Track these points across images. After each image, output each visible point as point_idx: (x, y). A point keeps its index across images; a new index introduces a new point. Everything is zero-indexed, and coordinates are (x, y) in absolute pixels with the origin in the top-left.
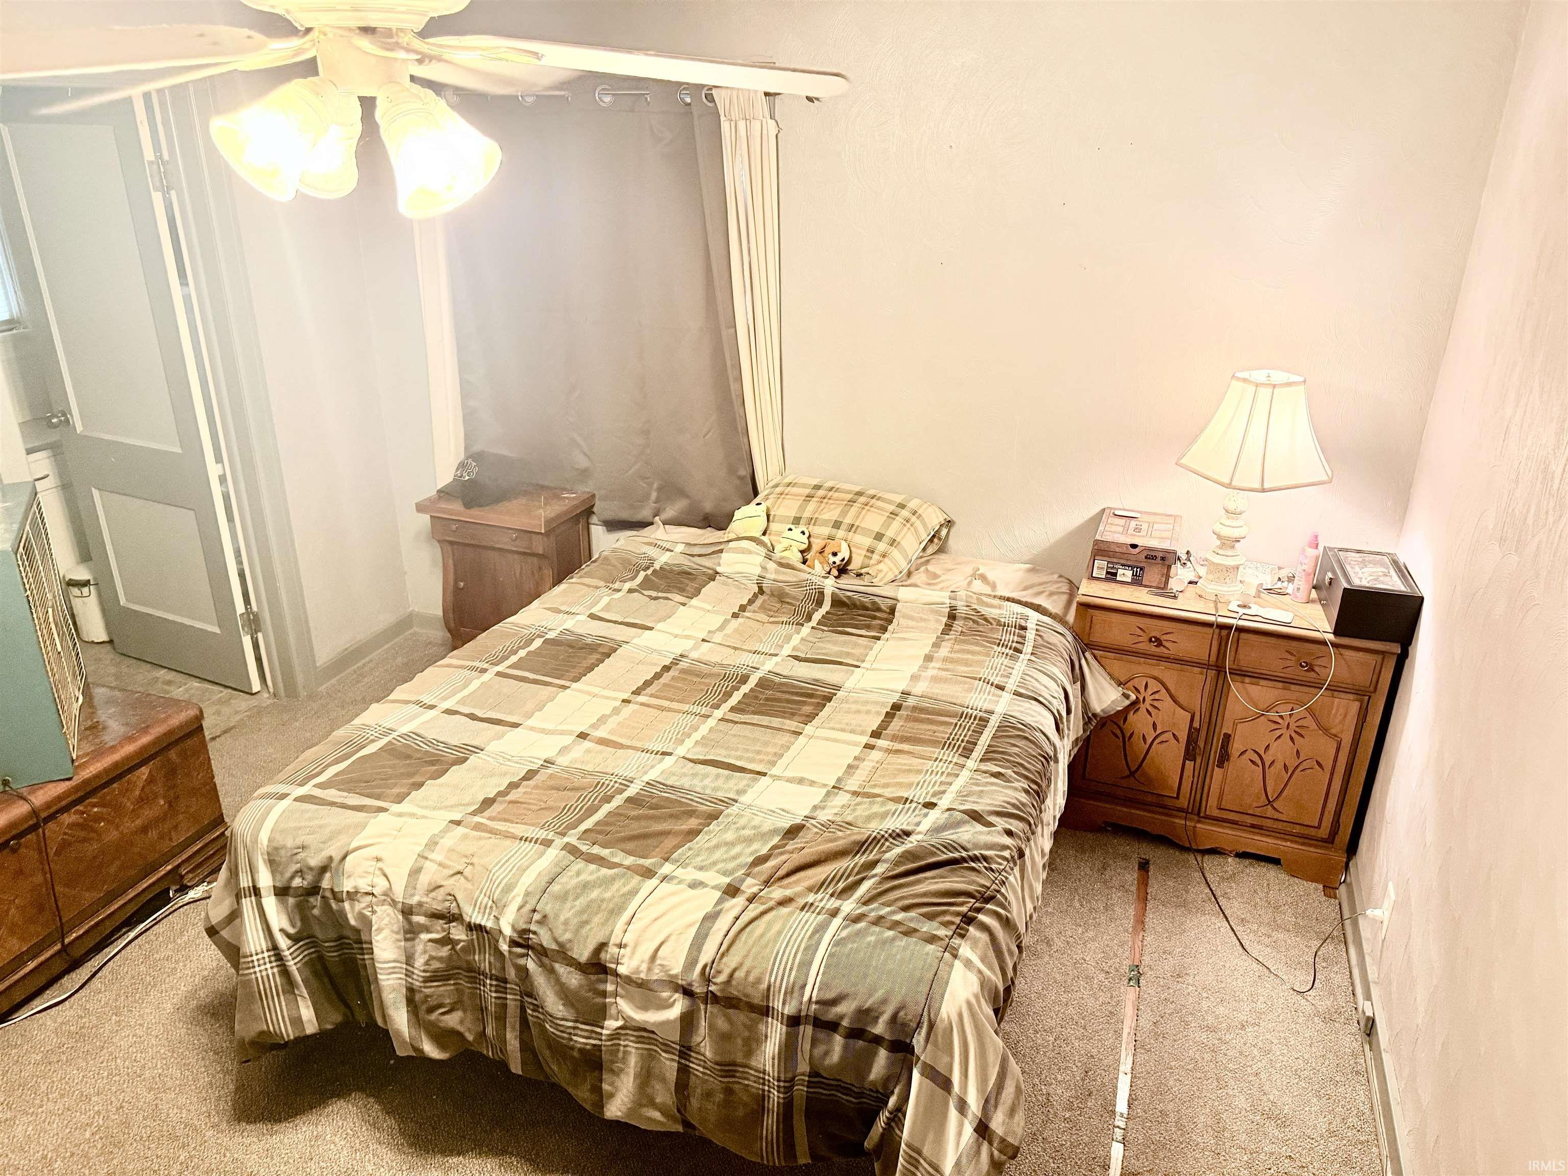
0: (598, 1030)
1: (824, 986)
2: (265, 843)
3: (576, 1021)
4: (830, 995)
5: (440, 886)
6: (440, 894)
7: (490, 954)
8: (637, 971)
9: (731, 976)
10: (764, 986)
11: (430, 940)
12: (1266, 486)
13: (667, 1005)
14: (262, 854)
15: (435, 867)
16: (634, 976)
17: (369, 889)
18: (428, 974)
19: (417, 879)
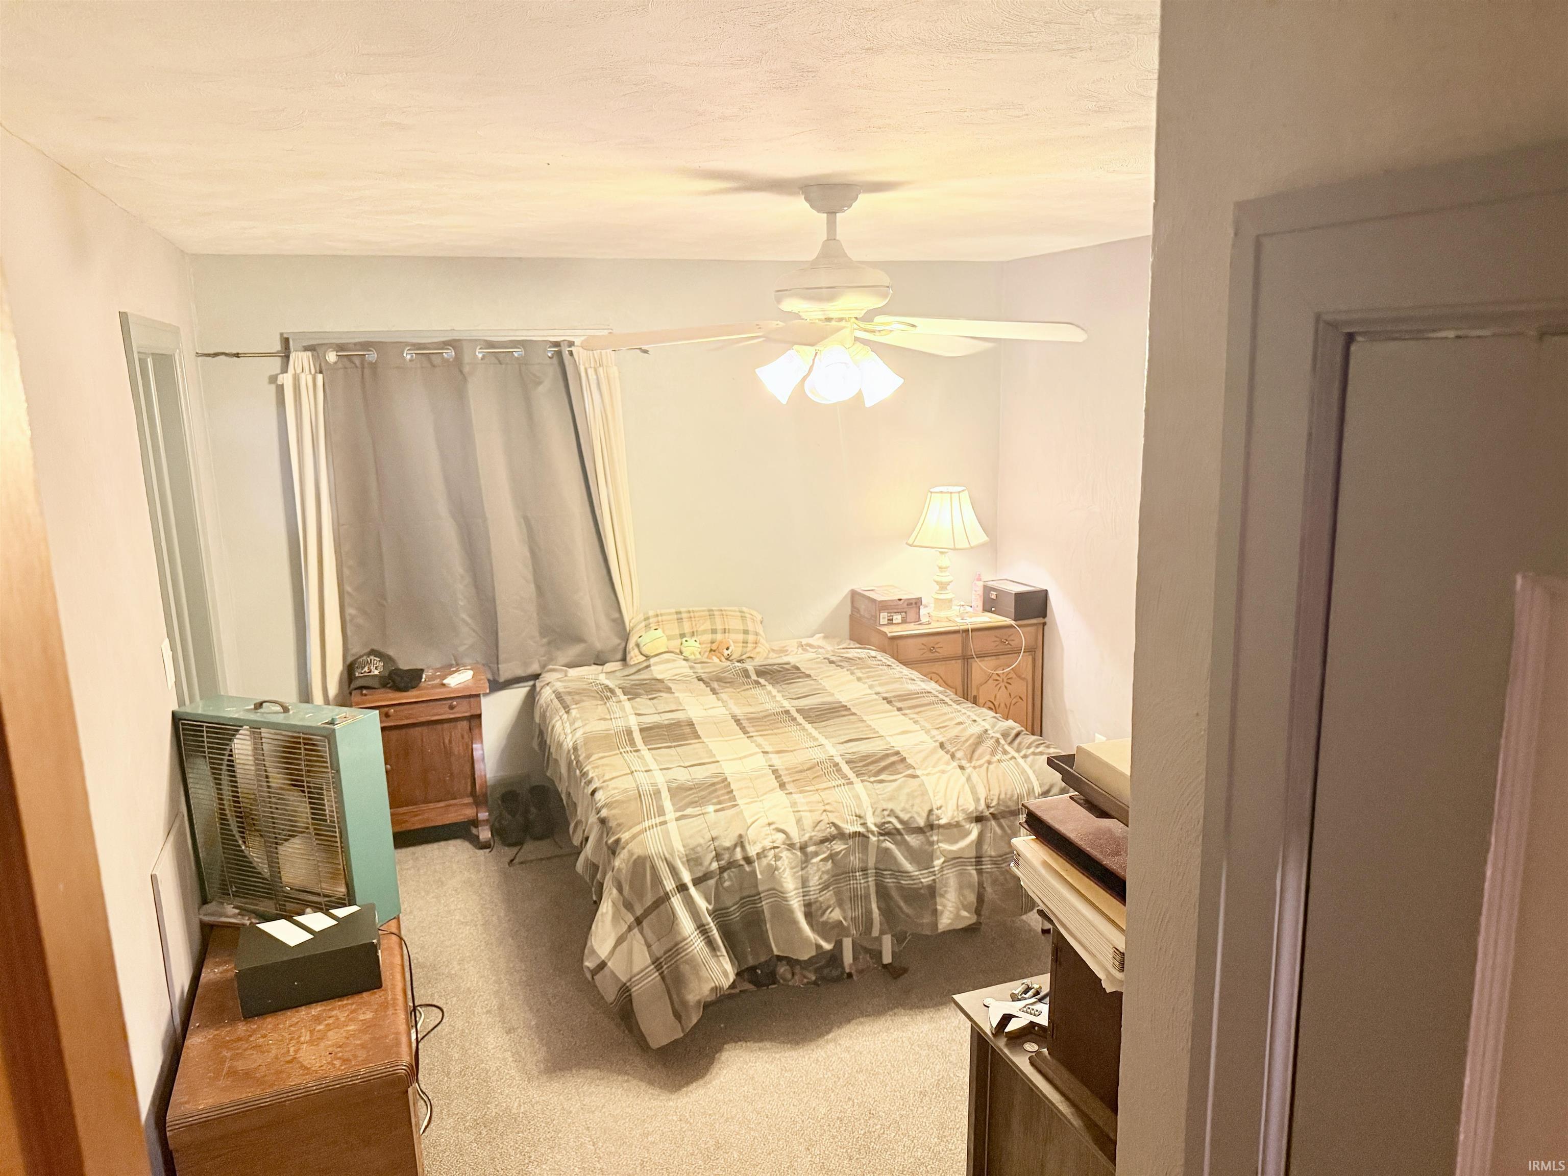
0: (932, 870)
1: (1041, 785)
2: (682, 849)
3: (920, 870)
4: (1046, 788)
5: (820, 822)
6: (822, 826)
7: (859, 853)
8: (953, 818)
9: (999, 799)
10: (1016, 797)
11: (822, 860)
12: (957, 547)
13: (969, 833)
14: (680, 859)
15: (808, 814)
16: (952, 822)
17: (772, 845)
18: (821, 886)
19: (803, 824)
